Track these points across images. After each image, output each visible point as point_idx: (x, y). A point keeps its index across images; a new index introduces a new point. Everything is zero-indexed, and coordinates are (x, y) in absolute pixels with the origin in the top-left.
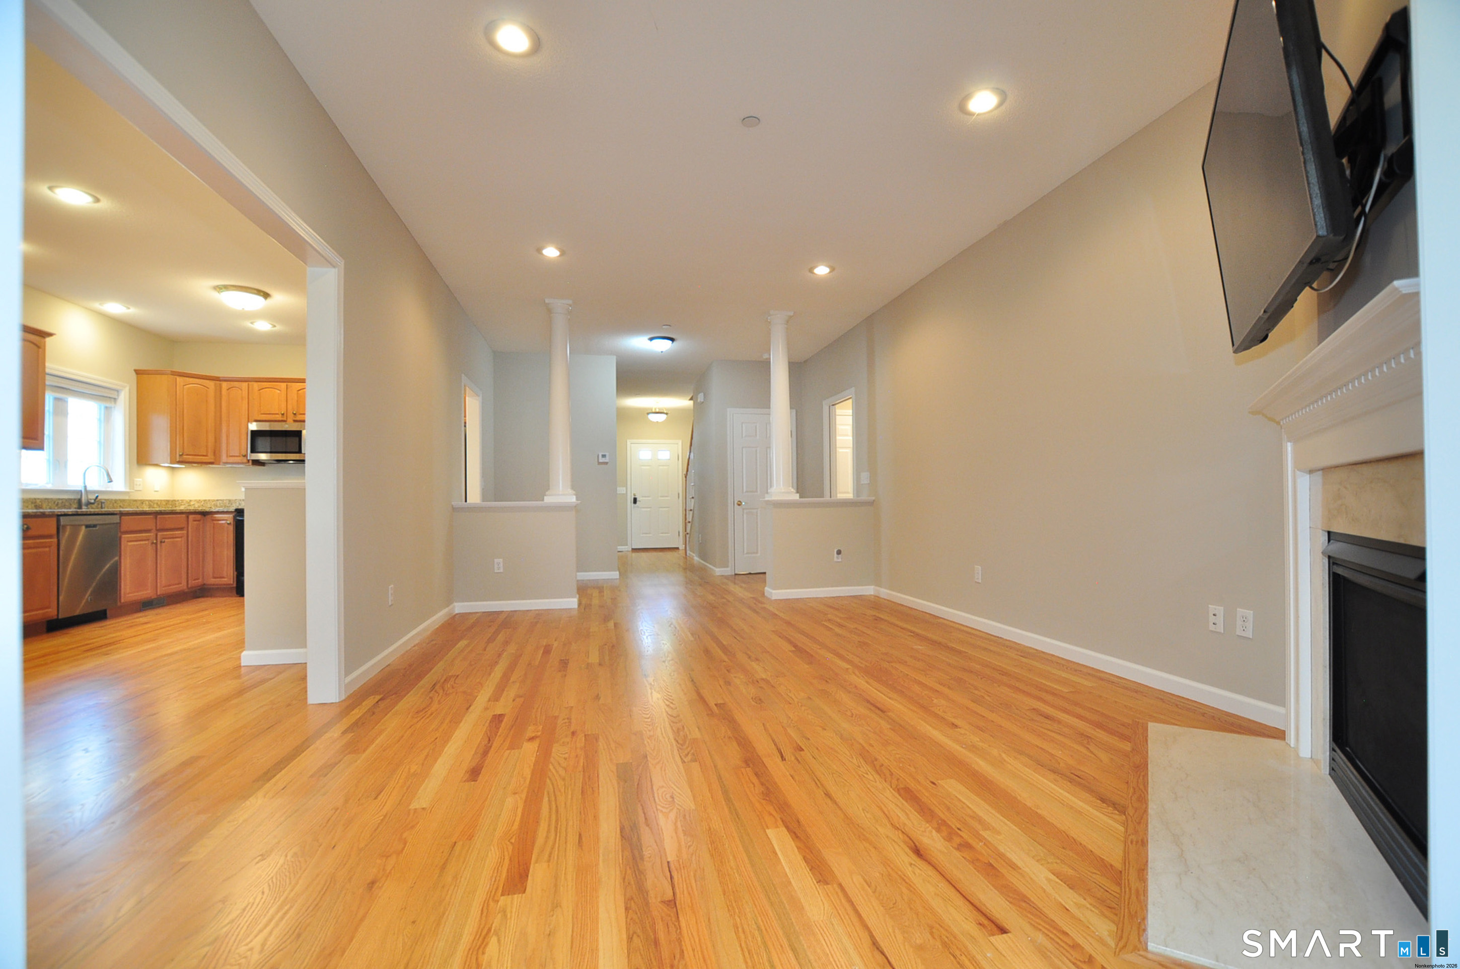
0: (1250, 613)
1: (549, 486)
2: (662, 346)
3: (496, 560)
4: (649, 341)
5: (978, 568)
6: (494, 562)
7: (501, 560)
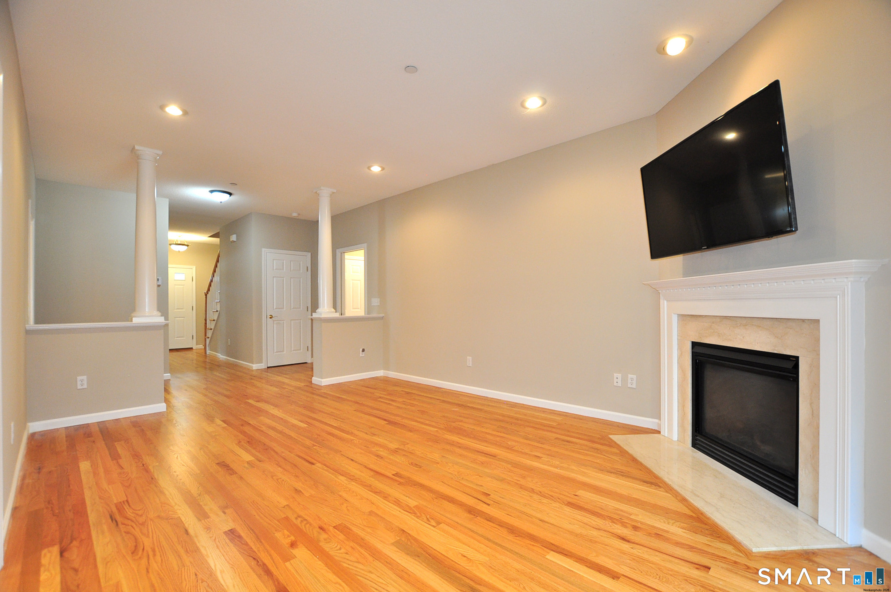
0: (634, 377)
1: (135, 309)
2: (221, 198)
3: (79, 378)
4: (210, 193)
5: (469, 358)
6: (77, 379)
7: (84, 378)
